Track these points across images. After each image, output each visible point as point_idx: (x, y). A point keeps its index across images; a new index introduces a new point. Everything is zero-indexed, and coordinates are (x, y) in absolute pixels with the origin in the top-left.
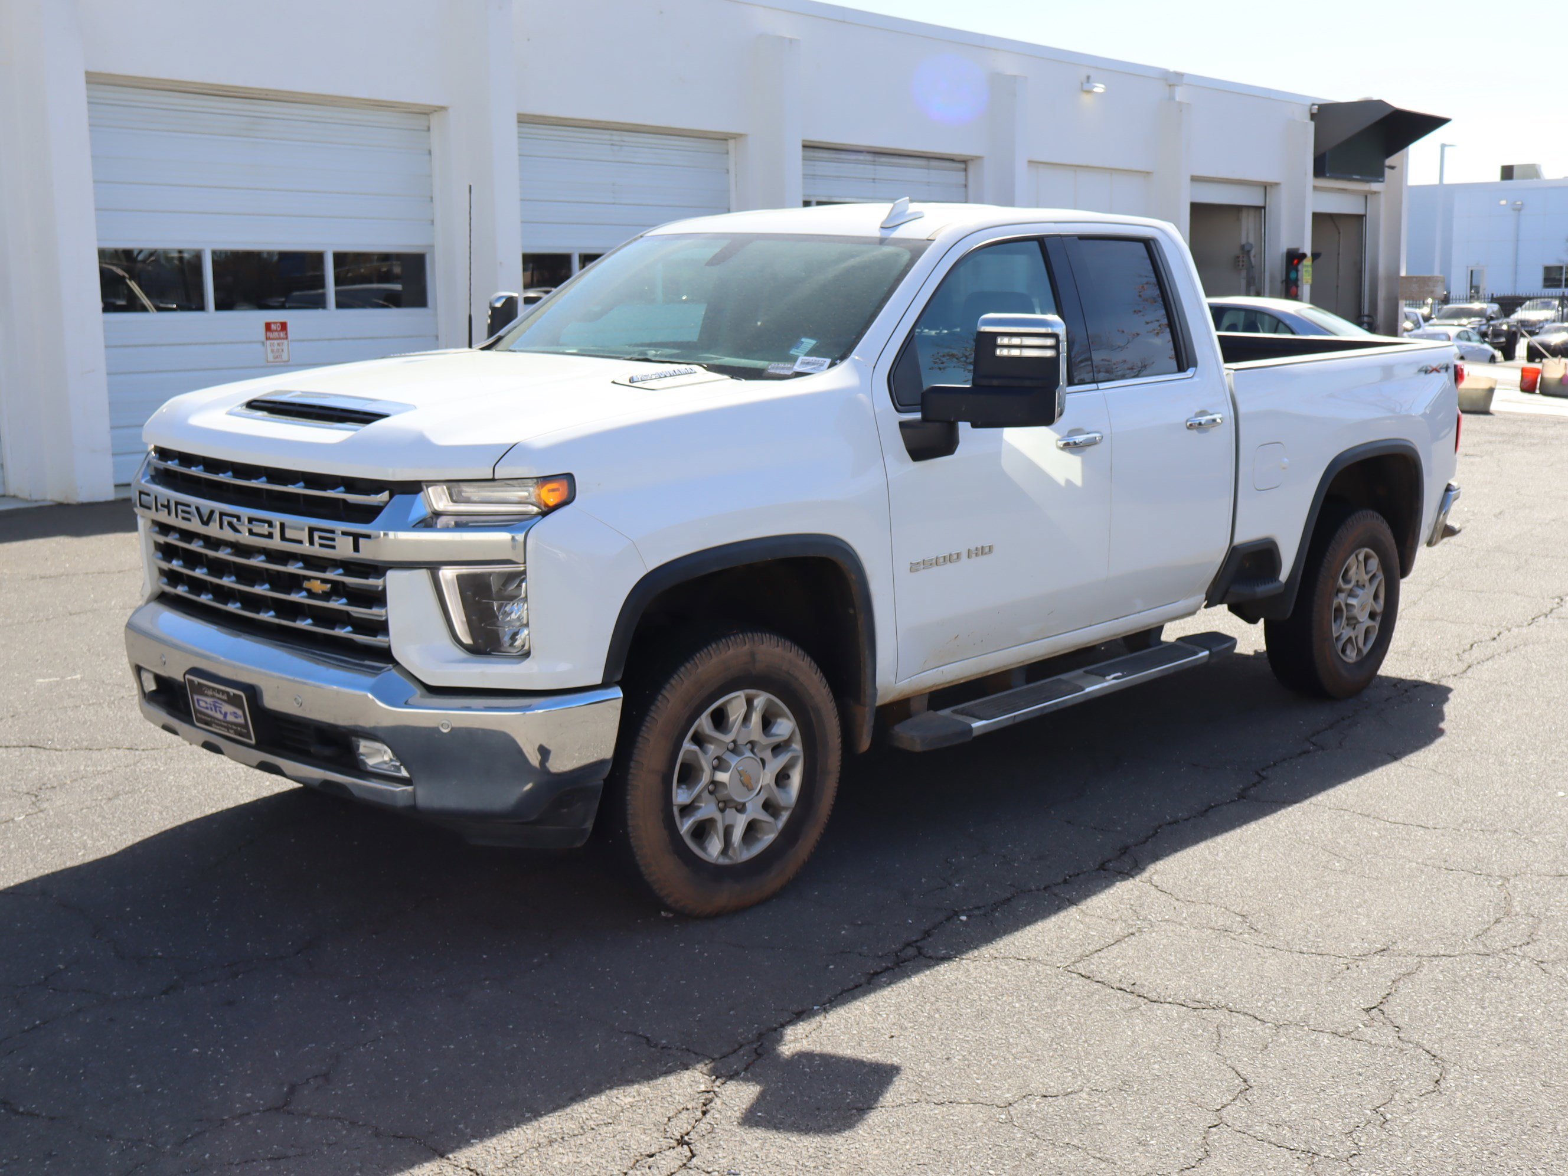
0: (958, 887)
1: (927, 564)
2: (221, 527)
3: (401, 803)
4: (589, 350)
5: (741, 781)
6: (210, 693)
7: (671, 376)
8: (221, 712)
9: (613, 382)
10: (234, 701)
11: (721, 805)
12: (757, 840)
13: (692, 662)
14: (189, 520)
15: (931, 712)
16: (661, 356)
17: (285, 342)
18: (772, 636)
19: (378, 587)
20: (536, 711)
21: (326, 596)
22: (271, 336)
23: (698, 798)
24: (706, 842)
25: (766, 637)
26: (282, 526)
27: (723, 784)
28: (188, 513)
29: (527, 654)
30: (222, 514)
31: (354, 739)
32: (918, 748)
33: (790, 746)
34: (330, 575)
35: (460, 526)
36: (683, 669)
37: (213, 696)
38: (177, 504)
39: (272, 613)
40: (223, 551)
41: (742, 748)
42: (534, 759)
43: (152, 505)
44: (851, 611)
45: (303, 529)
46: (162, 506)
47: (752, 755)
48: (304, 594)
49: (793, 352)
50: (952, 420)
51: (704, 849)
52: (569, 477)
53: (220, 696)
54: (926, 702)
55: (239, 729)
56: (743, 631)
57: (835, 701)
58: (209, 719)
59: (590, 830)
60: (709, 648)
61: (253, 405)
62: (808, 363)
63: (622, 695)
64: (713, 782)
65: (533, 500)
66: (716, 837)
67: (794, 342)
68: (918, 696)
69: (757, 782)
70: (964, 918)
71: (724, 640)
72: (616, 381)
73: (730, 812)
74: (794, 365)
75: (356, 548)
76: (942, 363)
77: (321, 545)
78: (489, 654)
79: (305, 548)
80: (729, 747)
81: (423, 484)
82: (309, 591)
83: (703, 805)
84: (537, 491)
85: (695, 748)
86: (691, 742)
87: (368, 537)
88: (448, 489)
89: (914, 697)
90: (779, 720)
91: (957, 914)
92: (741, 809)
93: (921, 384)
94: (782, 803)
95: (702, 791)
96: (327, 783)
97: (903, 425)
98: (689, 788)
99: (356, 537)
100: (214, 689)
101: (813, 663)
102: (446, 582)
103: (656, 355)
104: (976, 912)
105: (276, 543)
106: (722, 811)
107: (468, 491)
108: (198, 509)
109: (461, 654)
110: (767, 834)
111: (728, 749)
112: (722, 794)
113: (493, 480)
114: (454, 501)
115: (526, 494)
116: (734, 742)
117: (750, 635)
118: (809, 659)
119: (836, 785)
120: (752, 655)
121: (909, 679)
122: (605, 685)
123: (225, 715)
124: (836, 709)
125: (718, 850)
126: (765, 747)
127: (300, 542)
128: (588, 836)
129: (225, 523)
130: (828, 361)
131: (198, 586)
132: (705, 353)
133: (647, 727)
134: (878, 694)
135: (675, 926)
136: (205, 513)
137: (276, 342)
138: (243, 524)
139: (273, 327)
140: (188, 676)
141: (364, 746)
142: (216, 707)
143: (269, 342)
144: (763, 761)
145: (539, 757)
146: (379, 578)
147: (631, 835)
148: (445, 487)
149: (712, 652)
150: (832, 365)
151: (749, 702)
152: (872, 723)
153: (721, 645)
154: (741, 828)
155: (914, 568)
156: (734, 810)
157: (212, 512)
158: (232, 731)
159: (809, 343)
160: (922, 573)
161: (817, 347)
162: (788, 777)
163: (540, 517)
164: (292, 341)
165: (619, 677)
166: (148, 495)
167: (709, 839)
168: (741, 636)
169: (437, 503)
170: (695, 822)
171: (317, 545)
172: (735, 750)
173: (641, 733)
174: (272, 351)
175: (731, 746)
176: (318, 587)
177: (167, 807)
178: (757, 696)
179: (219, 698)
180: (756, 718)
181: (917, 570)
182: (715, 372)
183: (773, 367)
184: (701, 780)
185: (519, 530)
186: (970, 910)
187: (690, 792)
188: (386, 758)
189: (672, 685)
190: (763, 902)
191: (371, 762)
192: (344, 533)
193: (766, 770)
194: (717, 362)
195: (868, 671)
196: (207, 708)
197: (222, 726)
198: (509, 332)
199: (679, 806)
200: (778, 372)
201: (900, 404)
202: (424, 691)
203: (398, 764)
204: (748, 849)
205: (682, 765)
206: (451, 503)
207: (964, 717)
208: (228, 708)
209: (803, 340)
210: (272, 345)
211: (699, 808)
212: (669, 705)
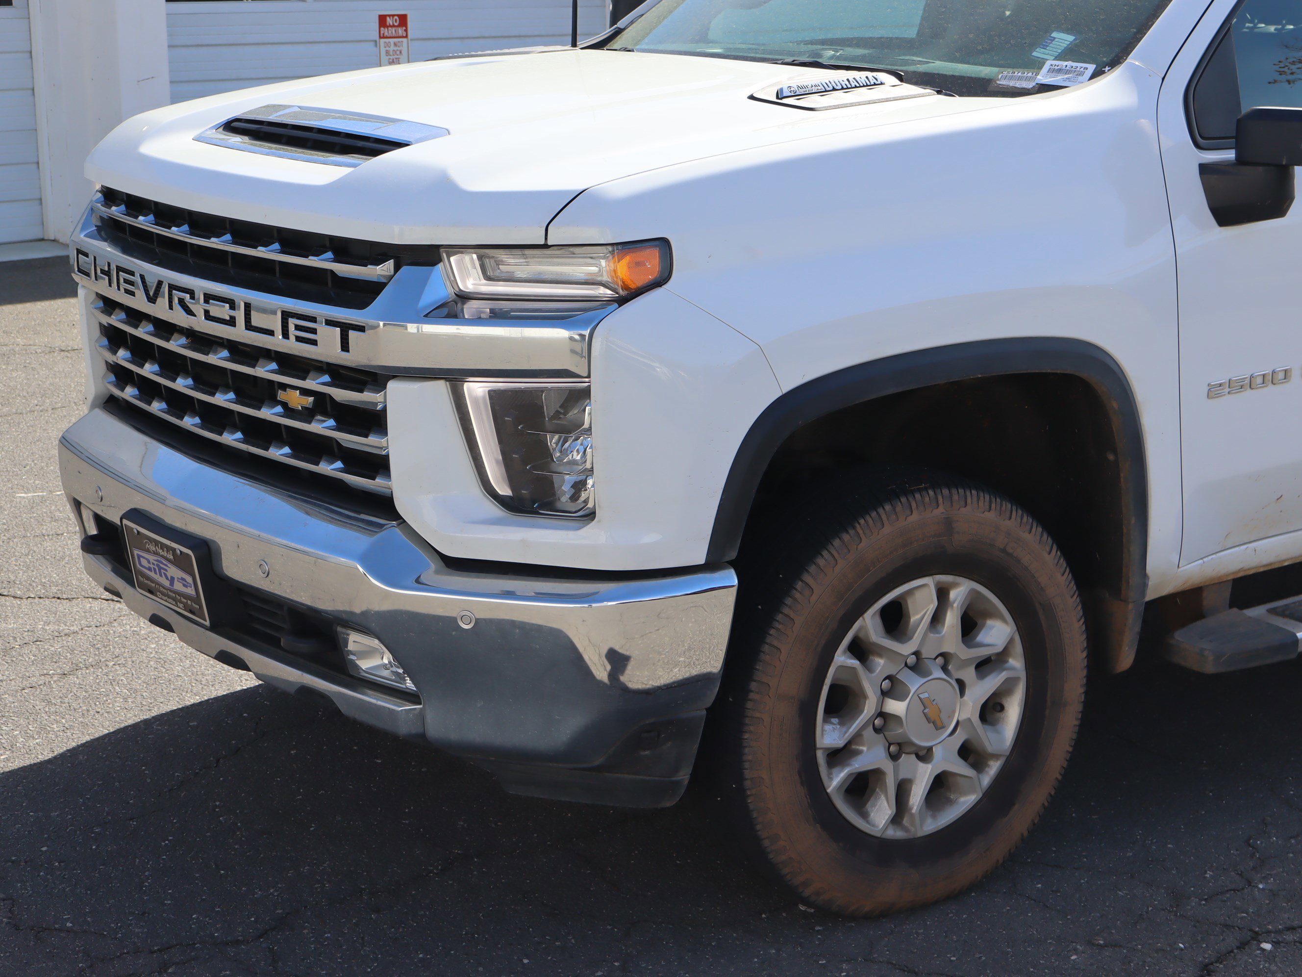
0: (1263, 889)
1: (1236, 386)
2: (171, 307)
3: (404, 729)
4: (736, 49)
5: (925, 714)
6: (152, 548)
7: (843, 88)
8: (167, 578)
9: (752, 97)
10: (181, 562)
11: (893, 748)
12: (950, 802)
13: (852, 532)
14: (132, 294)
15: (1235, 610)
16: (838, 58)
17: (405, 40)
18: (982, 494)
19: (376, 404)
20: (605, 603)
21: (307, 415)
22: (386, 34)
23: (857, 737)
24: (869, 804)
25: (972, 495)
26: (248, 306)
27: (896, 718)
28: (132, 283)
29: (591, 516)
30: (172, 287)
31: (339, 629)
32: (1210, 668)
33: (1007, 662)
34: (312, 383)
35: (498, 317)
36: (837, 542)
37: (156, 553)
38: (119, 269)
39: (239, 435)
40: (176, 341)
41: (929, 663)
42: (601, 671)
43: (90, 269)
44: (1111, 457)
45: (274, 312)
46: (103, 272)
47: (944, 676)
48: (279, 409)
49: (1038, 53)
50: (1284, 163)
51: (864, 815)
52: (663, 244)
53: (165, 554)
54: (1227, 594)
55: (189, 602)
56: (936, 485)
57: (1079, 595)
58: (153, 585)
59: (686, 782)
60: (881, 510)
61: (233, 126)
62: (1059, 71)
63: (736, 582)
64: (882, 714)
65: (605, 278)
66: (883, 797)
67: (1040, 37)
68: (1217, 584)
69: (951, 717)
70: (1267, 946)
71: (904, 500)
72: (755, 95)
73: (907, 761)
74: (1037, 74)
75: (345, 347)
76: (1292, 73)
77: (299, 339)
78: (534, 512)
79: (277, 343)
80: (908, 661)
81: (442, 250)
82: (285, 405)
83: (865, 749)
84: (612, 265)
85: (854, 663)
86: (848, 653)
87: (361, 329)
88: (480, 258)
89: (1209, 585)
90: (989, 622)
91: (1257, 937)
92: (925, 755)
93: (1239, 104)
94: (990, 749)
95: (864, 727)
96: (306, 691)
97: (1205, 169)
98: (842, 724)
99: (345, 328)
100: (157, 543)
101: (1045, 536)
102: (475, 400)
103: (832, 57)
104: (1289, 937)
105: (239, 333)
106: (894, 757)
107: (512, 263)
108: (142, 277)
109: (495, 510)
110: (965, 794)
111: (906, 665)
112: (895, 732)
113: (545, 246)
114: (488, 278)
115: (594, 269)
116: (917, 654)
117: (946, 491)
118: (1040, 529)
119: (1077, 723)
120: (948, 523)
121: (1201, 561)
122: (711, 565)
123: (172, 580)
124: (1080, 607)
125: (887, 817)
126: (965, 663)
127: (271, 333)
128: (683, 791)
129: (176, 301)
130: (1091, 67)
131: (149, 390)
132: (905, 55)
133: (778, 630)
134: (1150, 583)
135: (817, 928)
136: (152, 283)
137: (392, 41)
138: (198, 302)
139: (389, 21)
140: (125, 522)
141: (355, 641)
142: (160, 568)
143: (383, 41)
144: (961, 684)
145: (609, 667)
146: (379, 392)
147: (748, 793)
148: (475, 256)
149: (884, 517)
150: (1095, 75)
151: (942, 593)
152: (1137, 628)
153: (899, 508)
154: (924, 784)
155: (1214, 391)
156: (914, 756)
157: (160, 283)
158: (181, 605)
159: (1063, 39)
160: (1227, 401)
161: (1076, 45)
162: (1002, 708)
163: (616, 305)
164: (411, 40)
165: (733, 555)
166: (86, 255)
167: (872, 799)
168: (931, 492)
169: (464, 281)
170: (851, 774)
171: (292, 338)
172: (917, 666)
173: (769, 640)
174: (387, 53)
175: (912, 660)
176: (296, 400)
177: (136, 691)
178: (955, 585)
179: (162, 556)
180: (952, 619)
181: (1219, 396)
182: (916, 83)
183: (1006, 77)
184: (862, 711)
185: (584, 324)
186: (1278, 932)
187: (844, 729)
188: (386, 661)
189: (818, 566)
190: (955, 896)
191: (365, 664)
192: (330, 323)
193: (965, 698)
194: (921, 68)
195: (1134, 549)
196: (150, 569)
197: (169, 597)
198: (632, 22)
199: (825, 749)
200: (1012, 83)
201: (1200, 136)
202: (441, 563)
203: (401, 671)
204: (934, 817)
205: (833, 687)
206: (484, 282)
207: (1286, 620)
208: (173, 571)
209: (1054, 35)
210: (387, 45)
211: (858, 753)
212: (814, 598)
